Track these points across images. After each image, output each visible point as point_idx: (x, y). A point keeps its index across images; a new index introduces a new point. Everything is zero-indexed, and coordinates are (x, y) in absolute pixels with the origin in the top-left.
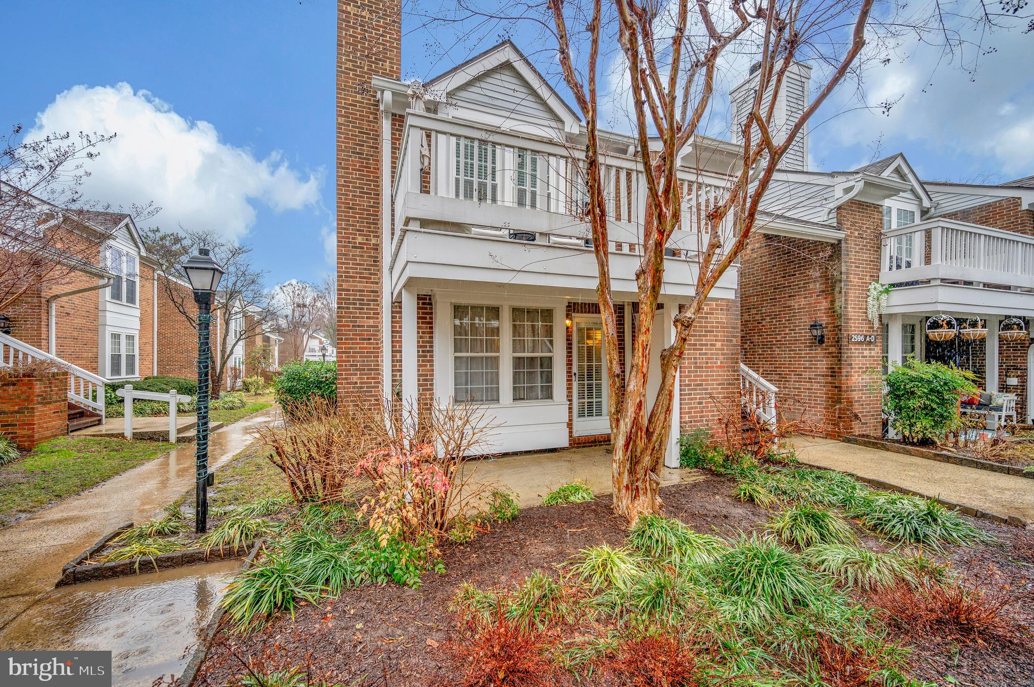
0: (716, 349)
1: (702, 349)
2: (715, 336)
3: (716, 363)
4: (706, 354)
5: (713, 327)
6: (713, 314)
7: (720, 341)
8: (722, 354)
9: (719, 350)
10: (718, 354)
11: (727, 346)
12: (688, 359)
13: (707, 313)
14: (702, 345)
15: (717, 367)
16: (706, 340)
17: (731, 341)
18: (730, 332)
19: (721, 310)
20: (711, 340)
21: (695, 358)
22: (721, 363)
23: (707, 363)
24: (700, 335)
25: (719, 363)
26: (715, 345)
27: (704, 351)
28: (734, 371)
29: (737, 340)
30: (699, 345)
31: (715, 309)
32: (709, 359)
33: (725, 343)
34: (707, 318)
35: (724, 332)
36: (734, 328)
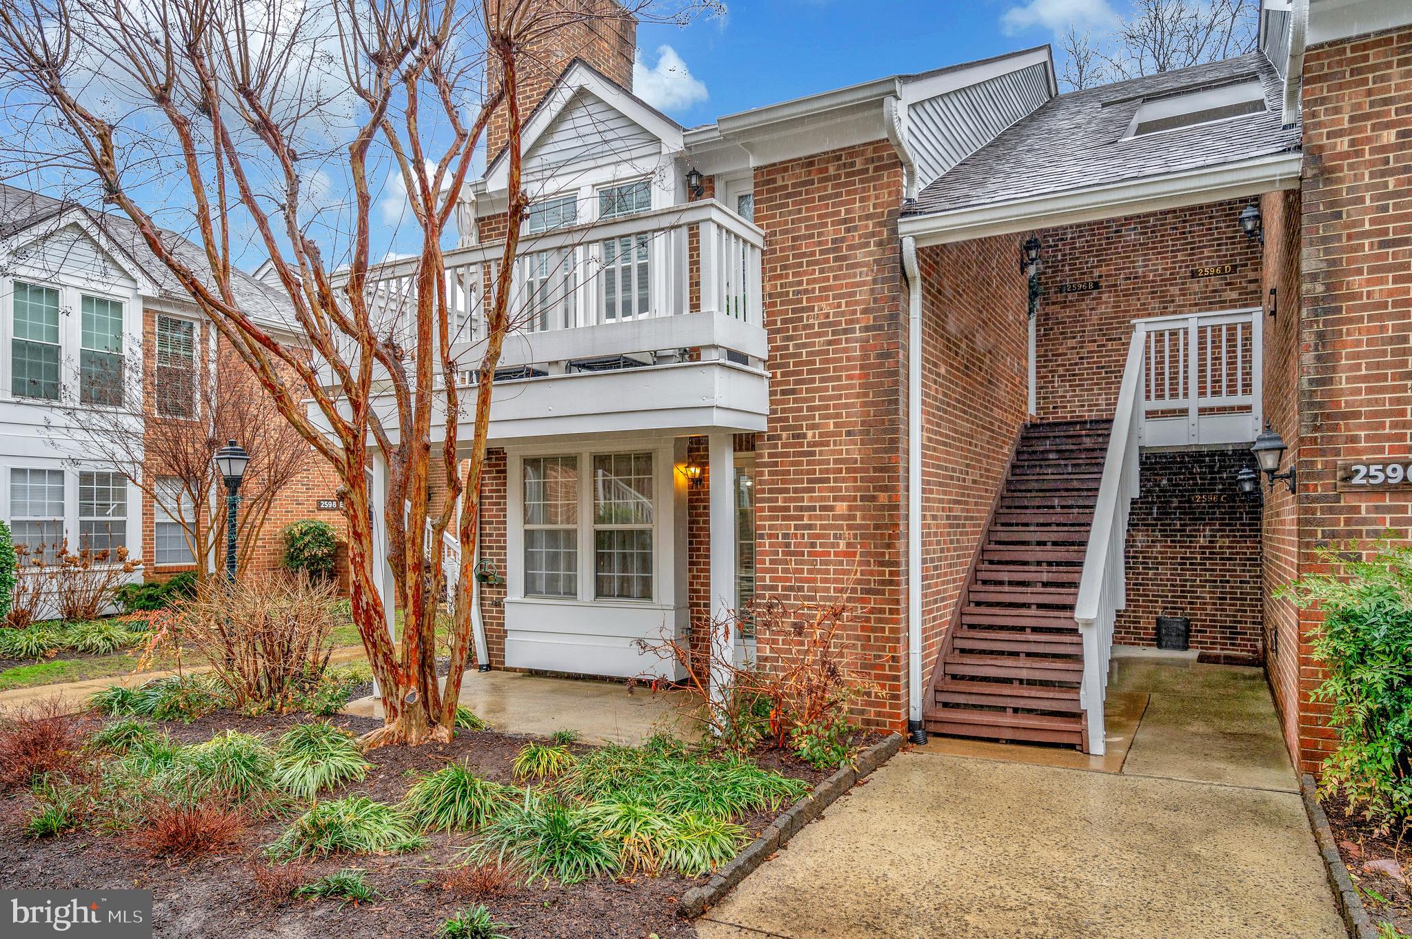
0: (835, 518)
1: (801, 518)
2: (832, 489)
3: (833, 545)
4: (810, 527)
5: (827, 471)
6: (827, 444)
7: (843, 499)
8: (850, 527)
9: (842, 517)
10: (840, 527)
11: (862, 509)
12: (770, 536)
13: (815, 444)
14: (801, 509)
15: (836, 554)
16: (811, 499)
17: (874, 498)
18: (871, 480)
19: (849, 433)
20: (822, 499)
21: (785, 536)
22: (849, 545)
23: (813, 545)
24: (796, 491)
25: (842, 546)
26: (832, 508)
27: (806, 522)
28: (882, 564)
29: (890, 497)
30: (796, 508)
31: (833, 434)
32: (818, 536)
33: (859, 503)
34: (813, 454)
35: (855, 480)
36: (882, 470)
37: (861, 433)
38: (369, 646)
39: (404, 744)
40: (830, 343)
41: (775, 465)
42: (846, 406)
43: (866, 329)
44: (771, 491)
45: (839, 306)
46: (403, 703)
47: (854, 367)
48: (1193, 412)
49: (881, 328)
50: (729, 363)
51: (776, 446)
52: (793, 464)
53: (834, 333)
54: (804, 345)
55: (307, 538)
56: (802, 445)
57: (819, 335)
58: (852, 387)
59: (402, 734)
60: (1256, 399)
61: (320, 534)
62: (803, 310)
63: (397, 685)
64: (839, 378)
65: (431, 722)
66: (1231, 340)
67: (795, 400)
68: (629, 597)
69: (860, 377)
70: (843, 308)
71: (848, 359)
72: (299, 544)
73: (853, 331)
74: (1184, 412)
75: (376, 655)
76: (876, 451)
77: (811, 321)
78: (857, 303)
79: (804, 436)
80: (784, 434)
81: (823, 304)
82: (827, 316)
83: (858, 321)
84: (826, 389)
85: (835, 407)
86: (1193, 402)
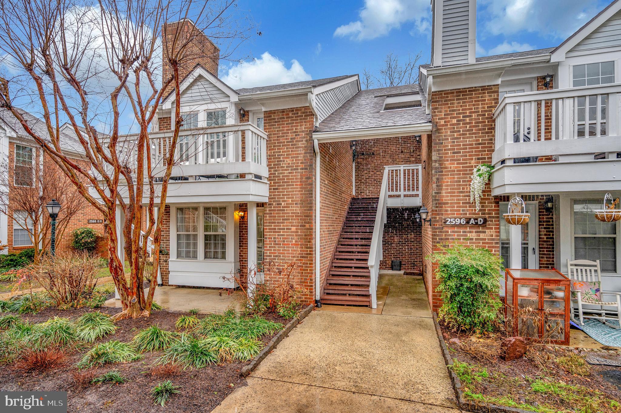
0: (291, 232)
1: (280, 232)
2: (290, 223)
3: (291, 241)
4: (283, 235)
5: (289, 216)
6: (289, 207)
7: (294, 226)
8: (296, 235)
9: (294, 232)
10: (293, 235)
11: (300, 229)
12: (269, 238)
13: (285, 207)
14: (280, 229)
15: (292, 244)
16: (283, 226)
17: (304, 226)
18: (304, 220)
19: (296, 204)
20: (287, 226)
21: (274, 238)
22: (296, 241)
23: (284, 241)
24: (278, 223)
25: (294, 242)
26: (290, 229)
27: (281, 233)
28: (307, 248)
29: (310, 225)
30: (278, 229)
31: (291, 204)
32: (286, 238)
33: (299, 227)
34: (284, 210)
35: (298, 220)
36: (307, 216)
37: (300, 204)
38: (116, 282)
39: (131, 318)
40: (290, 173)
41: (271, 213)
42: (295, 194)
43: (302, 169)
44: (269, 223)
45: (293, 160)
46: (130, 303)
47: (298, 182)
48: (402, 196)
49: (306, 169)
50: (255, 179)
51: (271, 207)
52: (277, 213)
53: (291, 170)
54: (281, 173)
55: (83, 235)
56: (280, 207)
57: (286, 170)
58: (297, 188)
59: (130, 314)
60: (420, 192)
61: (89, 233)
62: (281, 161)
63: (128, 296)
64: (293, 185)
65: (141, 309)
66: (413, 173)
67: (278, 192)
68: (217, 258)
69: (300, 185)
70: (294, 161)
71: (296, 179)
72: (80, 237)
73: (298, 169)
74: (399, 196)
75: (119, 285)
76: (305, 210)
77: (283, 165)
78: (299, 160)
79: (281, 204)
80: (274, 203)
81: (288, 160)
82: (289, 164)
83: (299, 166)
84: (289, 189)
85: (292, 195)
86: (402, 193)
